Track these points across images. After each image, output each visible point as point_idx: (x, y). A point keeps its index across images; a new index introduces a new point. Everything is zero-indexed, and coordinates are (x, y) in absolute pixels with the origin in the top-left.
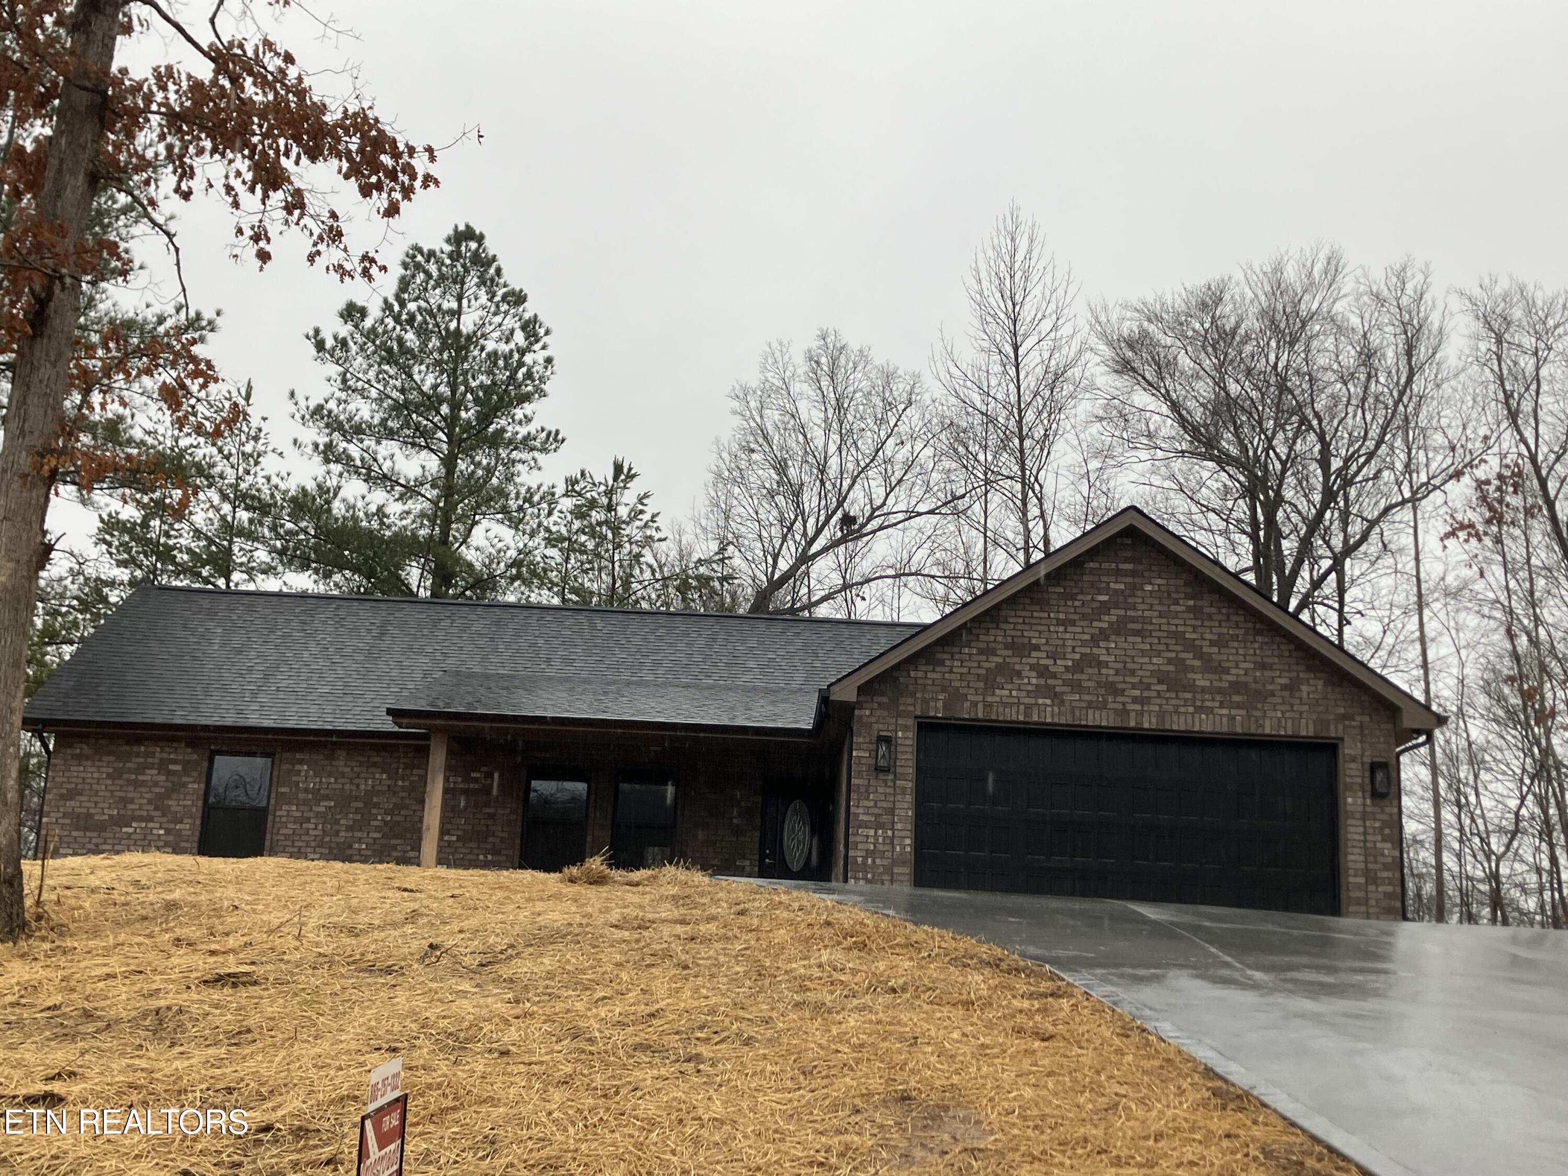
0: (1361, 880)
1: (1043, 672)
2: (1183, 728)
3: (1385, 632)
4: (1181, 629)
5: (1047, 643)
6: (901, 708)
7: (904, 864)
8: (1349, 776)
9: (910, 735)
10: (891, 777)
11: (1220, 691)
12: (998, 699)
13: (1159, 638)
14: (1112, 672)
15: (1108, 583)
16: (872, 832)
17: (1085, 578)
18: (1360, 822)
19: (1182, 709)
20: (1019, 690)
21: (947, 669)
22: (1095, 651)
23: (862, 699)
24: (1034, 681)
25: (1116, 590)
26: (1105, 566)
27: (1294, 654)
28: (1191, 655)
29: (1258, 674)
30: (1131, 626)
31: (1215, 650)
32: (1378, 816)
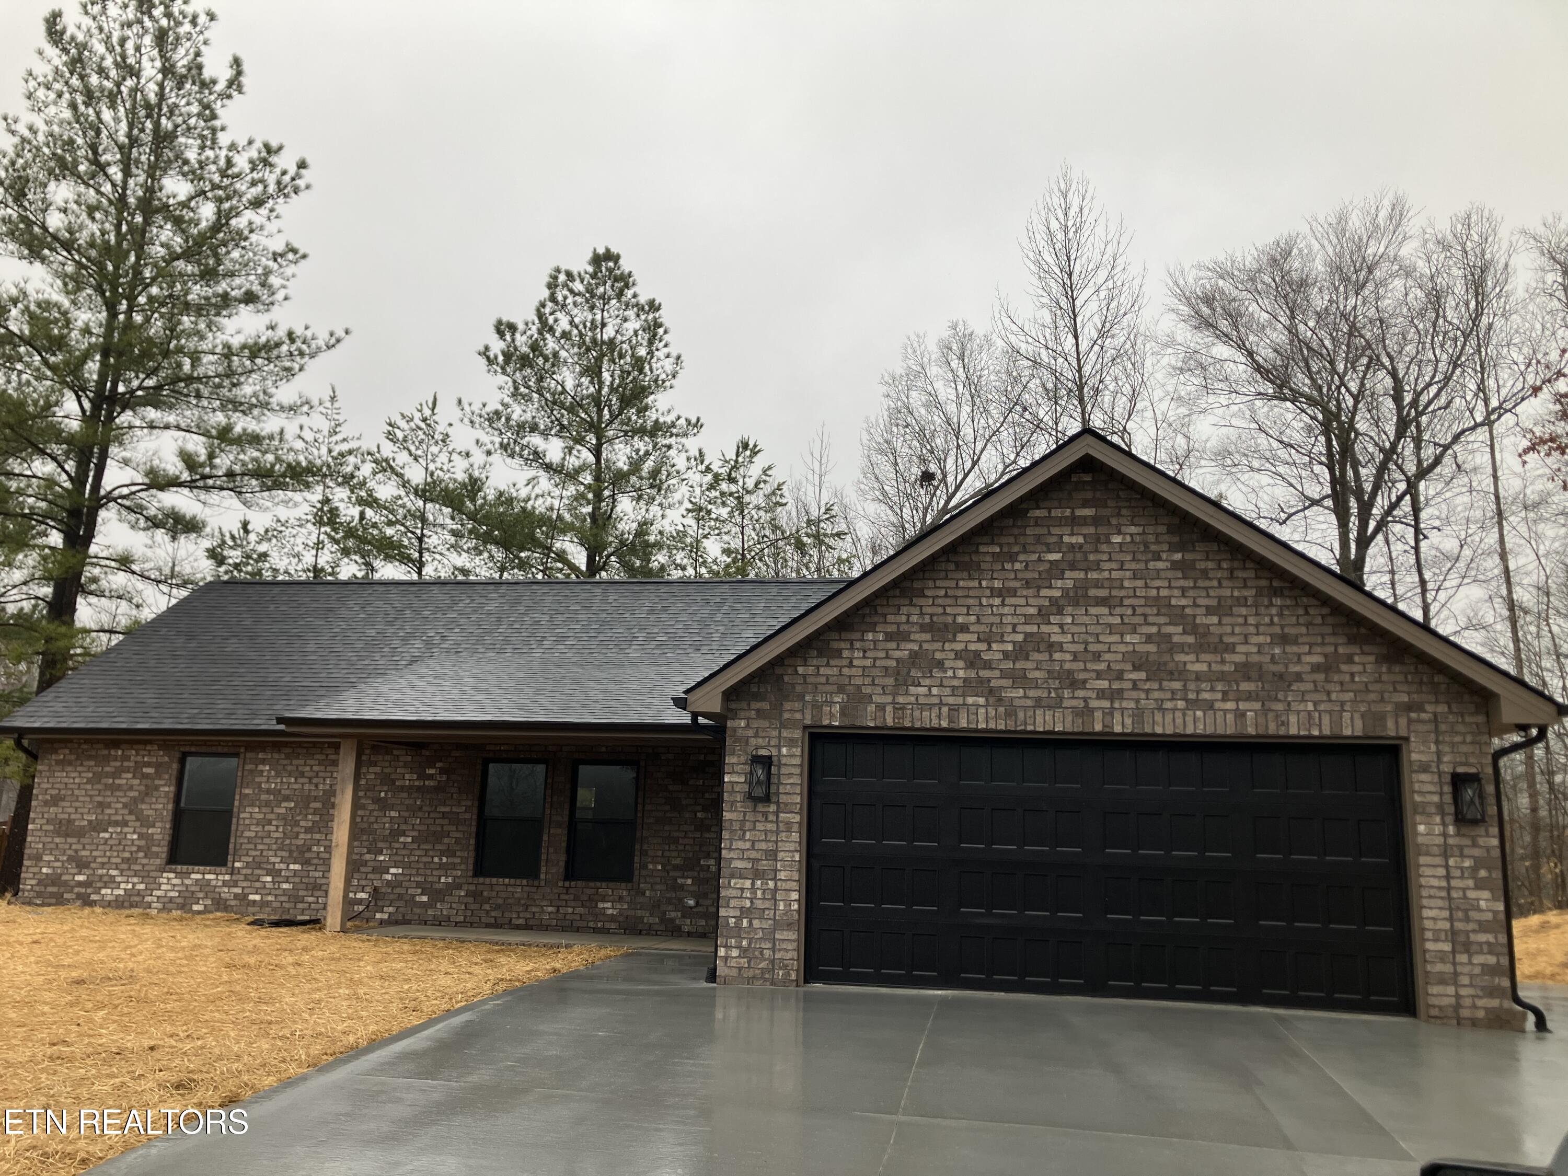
0: (1447, 947)
1: (973, 660)
2: (1170, 731)
3: (1462, 546)
4: (1164, 593)
5: (978, 621)
6: (786, 716)
7: (789, 926)
8: (1420, 793)
9: (797, 751)
10: (773, 808)
11: (1222, 677)
12: (913, 699)
13: (1133, 608)
14: (1068, 657)
15: (1061, 536)
16: (748, 884)
17: (1029, 531)
18: (1439, 860)
19: (1168, 705)
20: (941, 685)
21: (845, 662)
22: (1045, 629)
23: (733, 705)
24: (961, 673)
25: (1072, 546)
26: (1056, 513)
27: (1330, 620)
28: (1180, 629)
29: (1277, 651)
30: (1093, 592)
31: (1215, 620)
32: (1466, 851)
